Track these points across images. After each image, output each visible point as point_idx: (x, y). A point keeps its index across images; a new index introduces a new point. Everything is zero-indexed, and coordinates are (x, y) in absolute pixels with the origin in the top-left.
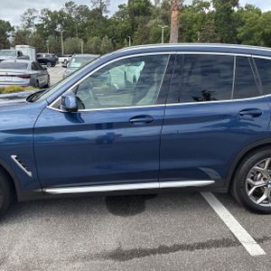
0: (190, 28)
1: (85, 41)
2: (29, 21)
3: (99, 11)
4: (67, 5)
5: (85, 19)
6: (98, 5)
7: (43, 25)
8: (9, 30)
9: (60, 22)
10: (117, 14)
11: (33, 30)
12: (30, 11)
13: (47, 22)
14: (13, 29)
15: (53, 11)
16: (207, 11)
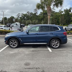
0: (58, 18)
1: (32, 21)
2: (18, 16)
3: (35, 14)
4: (27, 12)
5: (32, 16)
6: (35, 12)
7: (22, 17)
8: (14, 19)
10: (40, 14)
11: (19, 18)
12: (19, 14)
13: (23, 16)
14: (15, 18)
15: (24, 14)
16: (63, 13)
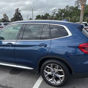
2: (54, 13)
4: (66, 7)
5: (72, 11)
6: (77, 6)
7: (58, 14)
9: (63, 12)
11: (55, 15)
14: (49, 16)
15: (62, 9)
